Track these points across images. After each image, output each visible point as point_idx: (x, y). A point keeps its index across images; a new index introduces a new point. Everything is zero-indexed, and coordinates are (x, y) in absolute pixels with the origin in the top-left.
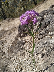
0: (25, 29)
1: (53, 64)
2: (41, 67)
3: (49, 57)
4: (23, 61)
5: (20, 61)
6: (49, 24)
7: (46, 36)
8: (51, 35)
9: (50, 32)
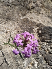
0: (47, 35)
1: (6, 60)
2: (5, 50)
3: (11, 58)
4: (13, 34)
5: (13, 31)
6: (49, 64)
7: (34, 58)
8: (33, 65)
9: (38, 64)
